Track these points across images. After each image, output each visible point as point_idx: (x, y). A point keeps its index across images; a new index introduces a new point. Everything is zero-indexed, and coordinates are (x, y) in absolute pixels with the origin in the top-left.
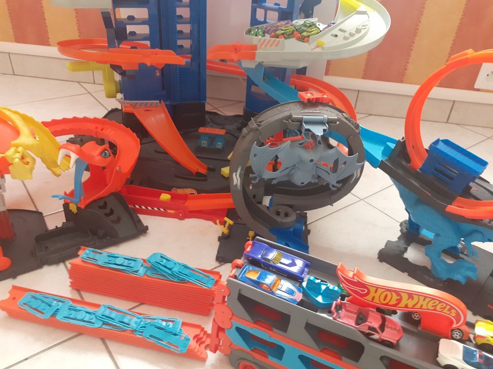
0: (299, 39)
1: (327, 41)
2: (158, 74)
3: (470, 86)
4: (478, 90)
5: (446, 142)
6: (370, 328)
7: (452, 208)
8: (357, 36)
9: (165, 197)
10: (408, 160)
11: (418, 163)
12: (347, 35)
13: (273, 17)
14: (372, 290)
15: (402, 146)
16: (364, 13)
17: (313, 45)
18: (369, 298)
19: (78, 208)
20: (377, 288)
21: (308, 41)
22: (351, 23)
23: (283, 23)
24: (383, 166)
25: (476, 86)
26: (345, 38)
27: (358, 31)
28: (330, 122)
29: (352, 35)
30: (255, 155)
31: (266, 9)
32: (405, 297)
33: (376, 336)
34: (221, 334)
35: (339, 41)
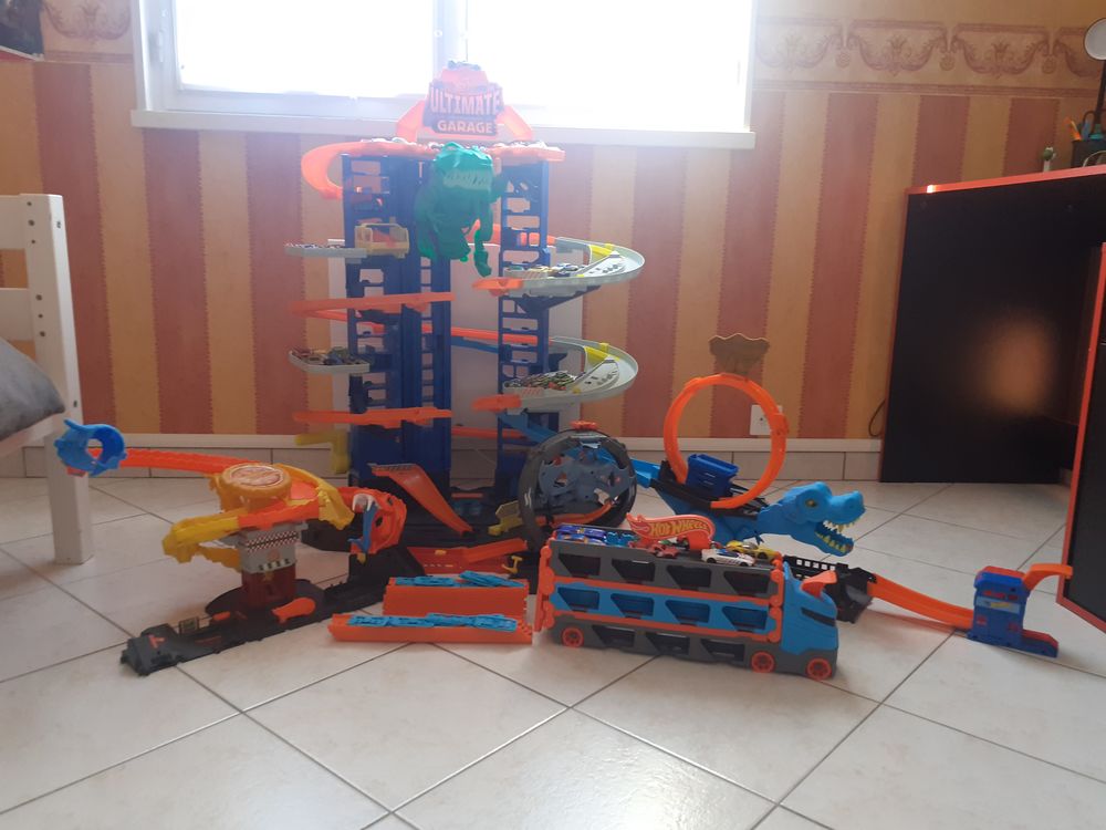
0: (555, 388)
1: (582, 387)
2: (398, 441)
3: (746, 434)
4: (756, 437)
5: (703, 457)
6: (656, 549)
7: (715, 504)
8: (610, 381)
9: (440, 552)
10: (675, 477)
11: (682, 478)
12: (600, 380)
13: (522, 373)
14: (652, 525)
15: (666, 465)
16: (612, 361)
17: (570, 392)
18: (652, 534)
19: (368, 556)
20: (655, 523)
21: (564, 389)
22: (602, 370)
23: (533, 376)
24: (653, 484)
25: (752, 433)
26: (599, 383)
27: (609, 377)
28: (601, 440)
29: (604, 380)
30: (544, 474)
31: (515, 365)
32: (673, 523)
33: (661, 554)
34: (545, 603)
35: (594, 386)
